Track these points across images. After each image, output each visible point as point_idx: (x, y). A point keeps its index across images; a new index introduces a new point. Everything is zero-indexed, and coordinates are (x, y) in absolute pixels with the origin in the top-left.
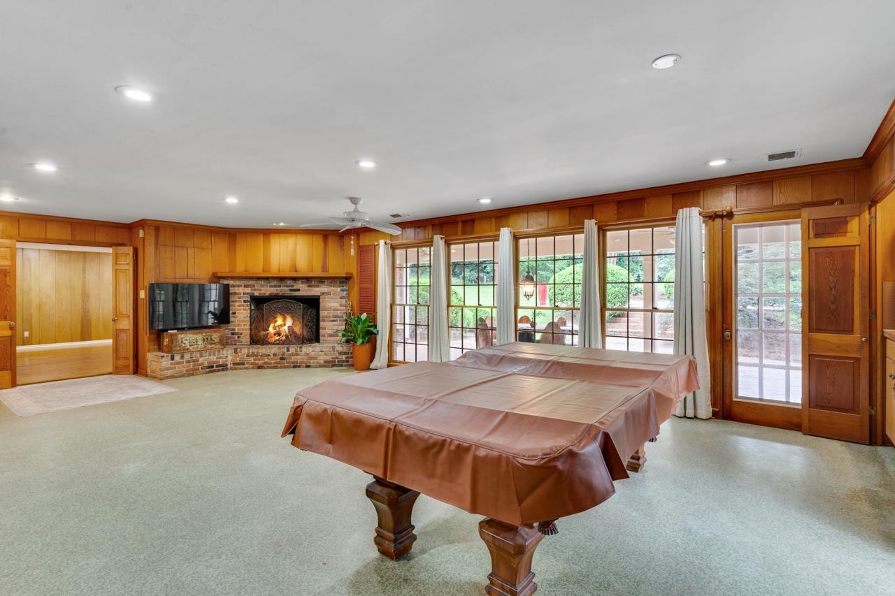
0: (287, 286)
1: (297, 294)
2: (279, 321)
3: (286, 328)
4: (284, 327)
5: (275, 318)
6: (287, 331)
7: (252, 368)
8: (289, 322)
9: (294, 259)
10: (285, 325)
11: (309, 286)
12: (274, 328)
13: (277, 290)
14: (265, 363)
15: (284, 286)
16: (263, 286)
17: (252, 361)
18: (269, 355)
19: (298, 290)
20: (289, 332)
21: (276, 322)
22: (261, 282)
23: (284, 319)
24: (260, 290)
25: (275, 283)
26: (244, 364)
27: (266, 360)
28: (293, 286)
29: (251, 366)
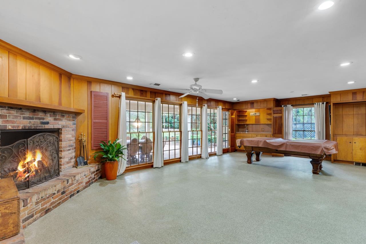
0: (40, 119)
1: (47, 127)
2: (29, 157)
3: (36, 163)
4: (34, 163)
5: (25, 154)
6: (36, 166)
7: (41, 216)
8: (39, 156)
9: (38, 91)
10: (35, 160)
11: (55, 119)
12: (24, 166)
13: (30, 122)
14: (52, 204)
15: (36, 118)
16: (16, 117)
17: (41, 208)
18: (54, 194)
19: (48, 123)
20: (39, 166)
21: (25, 159)
22: (14, 112)
23: (34, 155)
24: (13, 122)
25: (27, 114)
26: (32, 216)
27: (52, 200)
28: (43, 119)
29: (39, 215)
